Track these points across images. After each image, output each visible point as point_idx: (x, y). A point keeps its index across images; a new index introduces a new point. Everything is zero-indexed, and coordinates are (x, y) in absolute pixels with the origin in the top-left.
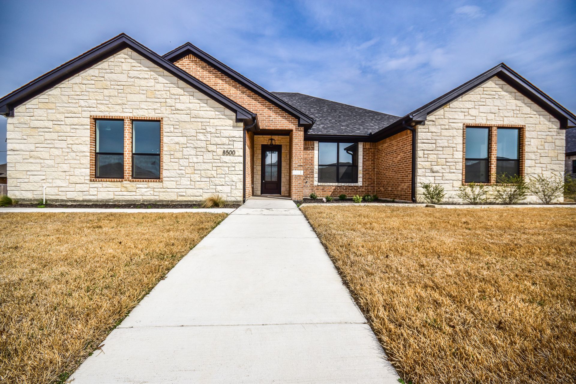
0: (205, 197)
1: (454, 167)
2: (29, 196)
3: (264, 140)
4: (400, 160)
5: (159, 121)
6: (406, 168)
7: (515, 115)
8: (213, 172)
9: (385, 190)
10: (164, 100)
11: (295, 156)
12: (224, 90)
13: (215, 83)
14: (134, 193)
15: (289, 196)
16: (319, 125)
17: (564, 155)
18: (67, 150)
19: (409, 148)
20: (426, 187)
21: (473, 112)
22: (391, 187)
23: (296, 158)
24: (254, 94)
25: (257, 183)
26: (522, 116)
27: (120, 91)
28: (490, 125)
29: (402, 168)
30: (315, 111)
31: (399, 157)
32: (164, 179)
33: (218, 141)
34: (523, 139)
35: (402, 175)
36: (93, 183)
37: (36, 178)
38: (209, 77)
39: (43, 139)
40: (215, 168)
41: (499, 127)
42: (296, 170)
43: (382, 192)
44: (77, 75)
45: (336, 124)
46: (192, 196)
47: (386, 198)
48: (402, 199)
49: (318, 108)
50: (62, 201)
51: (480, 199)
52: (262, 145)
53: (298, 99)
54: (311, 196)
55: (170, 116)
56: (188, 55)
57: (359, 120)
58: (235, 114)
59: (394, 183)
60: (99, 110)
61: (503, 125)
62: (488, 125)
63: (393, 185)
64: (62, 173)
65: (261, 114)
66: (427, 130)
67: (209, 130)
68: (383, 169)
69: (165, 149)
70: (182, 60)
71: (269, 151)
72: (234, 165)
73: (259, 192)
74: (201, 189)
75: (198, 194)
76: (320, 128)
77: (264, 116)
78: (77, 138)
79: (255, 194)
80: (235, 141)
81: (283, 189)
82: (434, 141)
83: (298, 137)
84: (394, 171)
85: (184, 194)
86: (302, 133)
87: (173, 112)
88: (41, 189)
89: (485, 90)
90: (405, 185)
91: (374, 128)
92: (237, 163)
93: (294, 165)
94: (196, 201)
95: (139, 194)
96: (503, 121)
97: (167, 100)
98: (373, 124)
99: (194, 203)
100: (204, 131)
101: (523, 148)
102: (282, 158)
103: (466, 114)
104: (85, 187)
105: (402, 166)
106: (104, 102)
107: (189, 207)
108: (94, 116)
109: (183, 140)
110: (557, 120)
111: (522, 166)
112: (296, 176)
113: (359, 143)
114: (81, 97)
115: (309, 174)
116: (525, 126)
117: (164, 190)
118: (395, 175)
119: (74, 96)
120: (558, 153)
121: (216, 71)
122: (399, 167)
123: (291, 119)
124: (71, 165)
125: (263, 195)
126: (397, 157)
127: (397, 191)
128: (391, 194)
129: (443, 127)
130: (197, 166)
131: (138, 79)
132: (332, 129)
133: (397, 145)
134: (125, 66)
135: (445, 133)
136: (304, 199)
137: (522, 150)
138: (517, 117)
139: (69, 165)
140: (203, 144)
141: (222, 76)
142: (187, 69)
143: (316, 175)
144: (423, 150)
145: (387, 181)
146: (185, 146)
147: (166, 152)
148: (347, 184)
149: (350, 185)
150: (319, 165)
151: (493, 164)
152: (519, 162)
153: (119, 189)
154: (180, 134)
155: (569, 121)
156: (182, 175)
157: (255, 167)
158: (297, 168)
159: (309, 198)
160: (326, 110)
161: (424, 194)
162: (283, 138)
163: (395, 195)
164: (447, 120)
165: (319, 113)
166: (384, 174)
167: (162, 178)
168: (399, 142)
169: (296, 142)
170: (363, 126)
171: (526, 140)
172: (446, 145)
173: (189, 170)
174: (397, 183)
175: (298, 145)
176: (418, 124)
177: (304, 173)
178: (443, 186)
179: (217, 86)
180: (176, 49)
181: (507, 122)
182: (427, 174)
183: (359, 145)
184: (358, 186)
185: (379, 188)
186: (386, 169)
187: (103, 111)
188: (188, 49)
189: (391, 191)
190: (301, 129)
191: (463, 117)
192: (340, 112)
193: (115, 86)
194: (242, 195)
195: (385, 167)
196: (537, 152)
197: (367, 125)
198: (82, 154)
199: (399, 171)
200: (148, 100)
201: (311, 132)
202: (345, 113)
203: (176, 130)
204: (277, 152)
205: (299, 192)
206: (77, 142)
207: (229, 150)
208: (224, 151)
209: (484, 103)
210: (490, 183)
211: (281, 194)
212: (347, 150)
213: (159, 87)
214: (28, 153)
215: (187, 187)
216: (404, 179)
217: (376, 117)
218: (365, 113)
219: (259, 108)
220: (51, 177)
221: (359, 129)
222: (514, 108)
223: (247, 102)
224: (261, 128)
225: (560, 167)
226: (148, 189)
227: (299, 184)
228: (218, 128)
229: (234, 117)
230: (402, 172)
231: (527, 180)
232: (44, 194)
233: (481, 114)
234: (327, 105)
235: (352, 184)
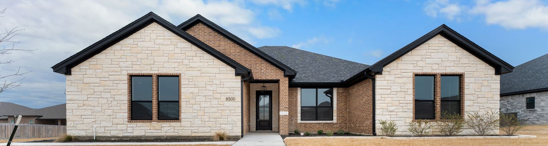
0: (213, 133)
1: (406, 107)
2: (82, 134)
3: (258, 87)
4: (365, 102)
5: (178, 76)
6: (369, 108)
7: (456, 65)
8: (218, 114)
9: (354, 126)
10: (181, 61)
11: (282, 100)
12: (226, 49)
13: (219, 45)
14: (160, 131)
15: (278, 132)
16: (302, 74)
17: (499, 96)
18: (111, 99)
19: (371, 92)
20: (383, 123)
21: (420, 64)
22: (359, 123)
23: (282, 102)
24: (249, 53)
25: (252, 121)
26: (462, 66)
27: (149, 55)
28: (434, 73)
29: (366, 109)
30: (299, 62)
31: (364, 100)
32: (182, 120)
33: (222, 90)
34: (463, 84)
35: (366, 114)
36: (130, 123)
37: (88, 121)
38: (214, 40)
39: (93, 92)
40: (220, 111)
41: (442, 75)
42: (282, 111)
43: (352, 127)
44: (118, 43)
45: (316, 73)
46: (203, 133)
47: (356, 132)
48: (366, 133)
49: (302, 60)
50: (108, 137)
51: (425, 132)
52: (257, 91)
53: (286, 52)
54: (295, 132)
55: (186, 72)
56: (198, 23)
57: (335, 69)
58: (235, 70)
59: (361, 120)
60: (134, 69)
61: (446, 73)
62: (433, 73)
63: (360, 122)
64: (107, 116)
65: (255, 68)
66: (384, 79)
67: (214, 82)
68: (353, 109)
69: (183, 97)
70: (194, 28)
71: (262, 95)
72: (234, 108)
73: (255, 129)
74: (209, 127)
75: (207, 131)
76: (302, 77)
77: (257, 69)
78: (118, 90)
79: (251, 130)
80: (235, 90)
81: (274, 126)
82: (389, 87)
83: (284, 84)
84: (361, 111)
85: (197, 131)
86: (287, 82)
87: (188, 69)
88: (92, 129)
89: (430, 46)
90: (368, 122)
91: (346, 76)
92: (236, 107)
93: (281, 107)
94: (206, 136)
95: (163, 131)
96: (446, 70)
97: (184, 60)
98: (346, 72)
99: (205, 138)
100: (212, 83)
101: (462, 91)
102: (273, 102)
103: (415, 65)
104: (124, 127)
105: (366, 107)
106: (138, 63)
107: (201, 141)
108: (130, 74)
109: (196, 90)
110: (492, 68)
111: (462, 106)
112: (283, 116)
113: (334, 88)
114: (120, 60)
115: (294, 114)
116: (464, 73)
117: (182, 128)
118: (361, 114)
119: (116, 59)
120: (493, 94)
121: (219, 36)
122: (364, 107)
123: (279, 71)
124: (114, 110)
125: (257, 131)
126: (363, 100)
127: (363, 127)
128: (359, 129)
129: (397, 76)
130: (206, 110)
131: (162, 46)
132: (312, 78)
133: (363, 90)
134: (153, 36)
135: (398, 80)
136: (289, 134)
137: (462, 93)
138: (457, 66)
139: (112, 110)
140: (211, 93)
141: (224, 39)
142: (197, 34)
143: (299, 115)
144: (381, 94)
145: (356, 119)
146: (197, 95)
147: (183, 100)
148: (324, 122)
149: (326, 122)
150: (301, 107)
151: (438, 104)
152: (460, 102)
153: (149, 128)
154: (194, 86)
155: (502, 68)
156: (195, 117)
157: (251, 108)
158: (283, 109)
159: (294, 133)
160: (308, 61)
161: (382, 129)
162: (273, 85)
163: (361, 130)
164: (400, 71)
165: (303, 64)
166: (354, 113)
167: (181, 119)
168: (364, 88)
169: (282, 90)
170: (337, 74)
171: (465, 85)
172: (399, 90)
173: (200, 113)
174: (363, 120)
175: (283, 91)
176: (376, 75)
177: (289, 113)
178: (396, 122)
179: (220, 46)
180: (189, 20)
181: (449, 71)
182: (384, 113)
183: (334, 90)
184: (333, 123)
185: (350, 125)
186: (355, 109)
187: (137, 69)
188: (198, 19)
189: (359, 126)
190: (286, 79)
191: (413, 68)
192: (320, 63)
193: (145, 51)
194: (240, 131)
195: (354, 107)
196: (475, 94)
197: (341, 73)
198: (122, 102)
199: (364, 111)
200: (170, 61)
201: (295, 80)
202: (324, 63)
203: (190, 83)
204: (268, 96)
205: (285, 128)
206: (118, 93)
207: (231, 97)
208: (227, 98)
209: (430, 57)
210: (436, 119)
211: (272, 130)
212: (326, 93)
213: (177, 51)
214: (82, 102)
215: (199, 125)
216: (368, 117)
217: (349, 66)
218: (340, 62)
219: (253, 63)
220: (99, 120)
221: (334, 77)
222: (455, 59)
223: (243, 59)
224: (254, 78)
225: (495, 106)
226: (170, 128)
227: (285, 122)
228: (221, 80)
229: (234, 72)
230: (366, 112)
231: (466, 117)
232: (94, 132)
233: (427, 65)
234: (310, 56)
235: (329, 122)
